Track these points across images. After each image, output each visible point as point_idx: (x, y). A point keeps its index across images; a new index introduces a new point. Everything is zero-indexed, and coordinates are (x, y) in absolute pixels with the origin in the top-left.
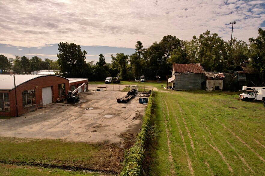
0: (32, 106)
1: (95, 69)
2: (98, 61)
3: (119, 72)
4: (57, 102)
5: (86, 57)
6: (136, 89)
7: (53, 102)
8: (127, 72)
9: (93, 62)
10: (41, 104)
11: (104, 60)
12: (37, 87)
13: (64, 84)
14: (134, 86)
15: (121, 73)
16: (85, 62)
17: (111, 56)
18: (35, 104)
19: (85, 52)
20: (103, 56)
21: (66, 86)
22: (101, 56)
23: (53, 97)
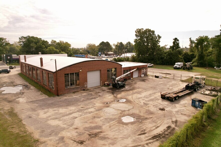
0: (75, 88)
1: (167, 53)
2: (172, 45)
3: (195, 57)
4: (104, 85)
5: (160, 41)
6: (200, 81)
7: (100, 85)
8: (205, 57)
9: (166, 46)
10: (85, 86)
11: (178, 44)
12: (81, 71)
13: (116, 68)
14: (199, 78)
15: (197, 58)
16: (160, 46)
17: (189, 40)
18: (79, 86)
19: (160, 37)
20: (178, 40)
21: (118, 70)
22: (176, 39)
23: (101, 80)
